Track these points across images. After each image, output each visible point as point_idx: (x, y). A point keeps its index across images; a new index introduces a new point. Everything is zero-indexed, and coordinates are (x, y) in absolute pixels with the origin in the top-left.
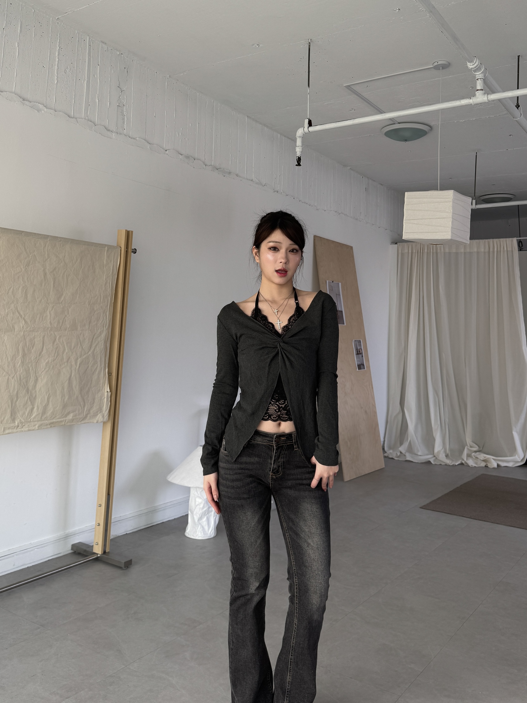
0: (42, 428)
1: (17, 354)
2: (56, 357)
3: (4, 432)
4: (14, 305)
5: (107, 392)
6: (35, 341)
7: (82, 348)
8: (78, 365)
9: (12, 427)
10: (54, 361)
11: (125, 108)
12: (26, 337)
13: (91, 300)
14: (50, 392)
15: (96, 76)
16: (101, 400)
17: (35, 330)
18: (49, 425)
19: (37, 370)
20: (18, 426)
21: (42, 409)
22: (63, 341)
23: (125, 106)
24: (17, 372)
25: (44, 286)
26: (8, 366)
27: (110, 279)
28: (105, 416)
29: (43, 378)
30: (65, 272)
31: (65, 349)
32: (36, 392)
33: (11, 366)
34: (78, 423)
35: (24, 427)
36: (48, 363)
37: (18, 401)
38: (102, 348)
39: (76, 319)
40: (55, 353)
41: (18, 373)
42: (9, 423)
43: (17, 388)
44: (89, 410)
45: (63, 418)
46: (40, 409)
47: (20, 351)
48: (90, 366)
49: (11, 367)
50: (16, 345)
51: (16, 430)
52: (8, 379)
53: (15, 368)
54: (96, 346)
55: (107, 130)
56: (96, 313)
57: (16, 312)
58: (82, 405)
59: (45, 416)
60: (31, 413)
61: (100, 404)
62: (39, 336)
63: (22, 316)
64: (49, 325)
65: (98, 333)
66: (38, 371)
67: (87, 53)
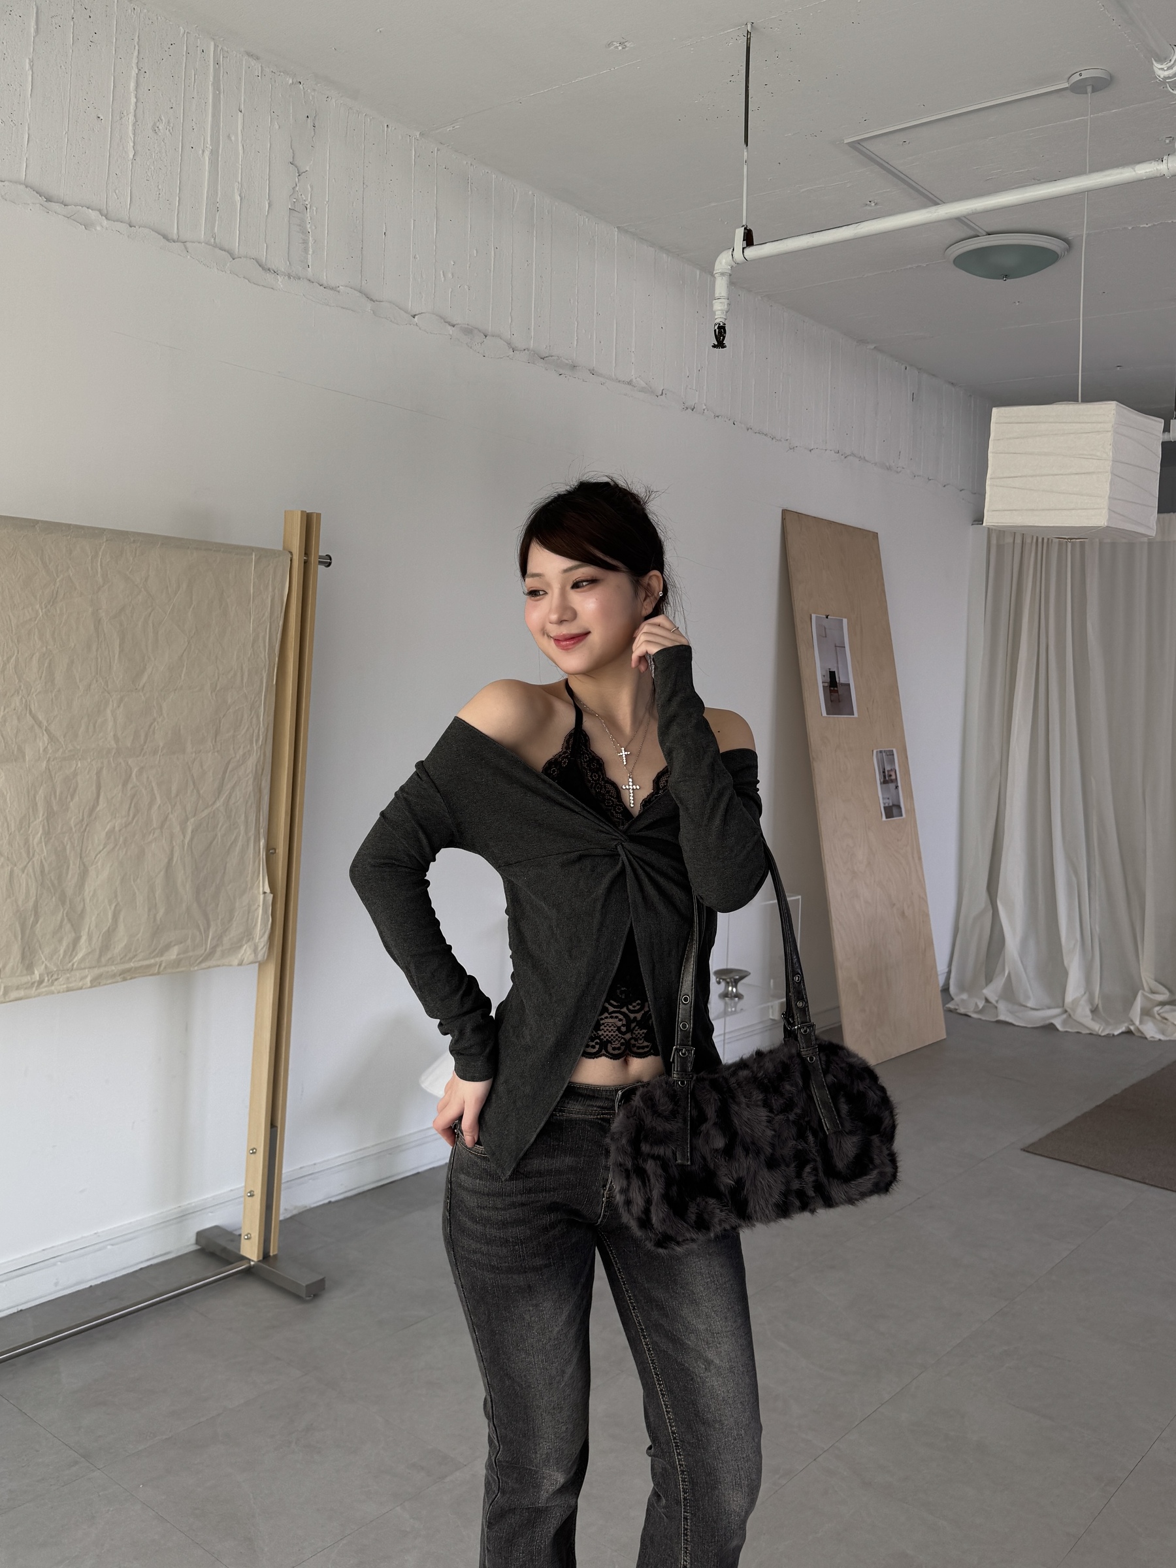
0: (101, 984)
1: (31, 814)
2: (131, 815)
3: (6, 997)
4: (20, 697)
5: (265, 893)
6: (77, 782)
7: (198, 792)
8: (190, 834)
9: (25, 984)
10: (126, 826)
11: (308, 215)
12: (53, 774)
13: (218, 678)
14: (119, 900)
15: (233, 138)
16: (249, 912)
17: (76, 756)
18: (120, 975)
19: (84, 849)
20: (41, 982)
21: (100, 937)
22: (148, 778)
23: (308, 210)
24: (33, 855)
25: (97, 651)
26: (10, 844)
27: (266, 629)
28: (260, 948)
29: (100, 867)
30: (150, 614)
31: (156, 798)
32: (84, 900)
33: (16, 843)
34: (192, 969)
35: (56, 983)
36: (112, 830)
37: (39, 922)
38: (248, 793)
39: (182, 727)
40: (129, 810)
41: (35, 859)
42: (18, 976)
43: (35, 895)
44: (220, 938)
45: (154, 957)
46: (94, 940)
47: (39, 805)
48: (219, 835)
49: (17, 846)
50: (28, 792)
51: (36, 990)
52: (12, 872)
53: (29, 846)
54: (233, 788)
55: (263, 269)
56: (231, 710)
57: (26, 714)
58: (202, 928)
59: (109, 956)
60: (73, 950)
61: (248, 920)
62: (87, 771)
63: (41, 722)
64: (113, 743)
65: (238, 757)
66: (87, 852)
67: (210, 83)
